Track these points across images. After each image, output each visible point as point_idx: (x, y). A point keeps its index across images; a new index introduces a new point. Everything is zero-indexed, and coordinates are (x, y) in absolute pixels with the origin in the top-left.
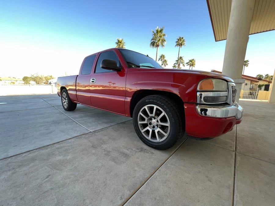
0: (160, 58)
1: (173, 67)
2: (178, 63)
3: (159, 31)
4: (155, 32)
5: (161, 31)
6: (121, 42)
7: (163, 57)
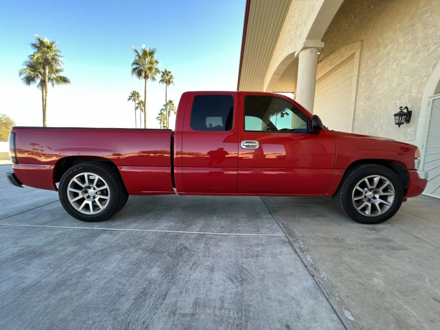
0: (131, 95)
1: (160, 114)
2: (166, 109)
3: (148, 53)
4: (141, 54)
5: (151, 53)
6: (48, 47)
7: (136, 95)
